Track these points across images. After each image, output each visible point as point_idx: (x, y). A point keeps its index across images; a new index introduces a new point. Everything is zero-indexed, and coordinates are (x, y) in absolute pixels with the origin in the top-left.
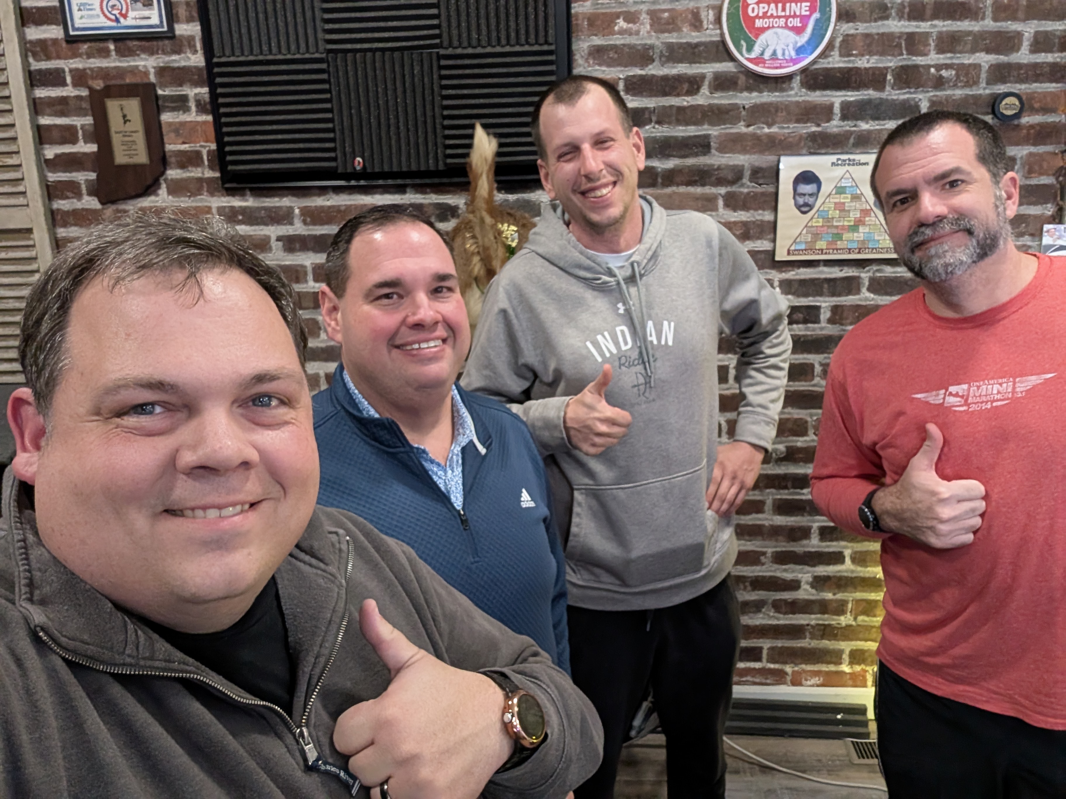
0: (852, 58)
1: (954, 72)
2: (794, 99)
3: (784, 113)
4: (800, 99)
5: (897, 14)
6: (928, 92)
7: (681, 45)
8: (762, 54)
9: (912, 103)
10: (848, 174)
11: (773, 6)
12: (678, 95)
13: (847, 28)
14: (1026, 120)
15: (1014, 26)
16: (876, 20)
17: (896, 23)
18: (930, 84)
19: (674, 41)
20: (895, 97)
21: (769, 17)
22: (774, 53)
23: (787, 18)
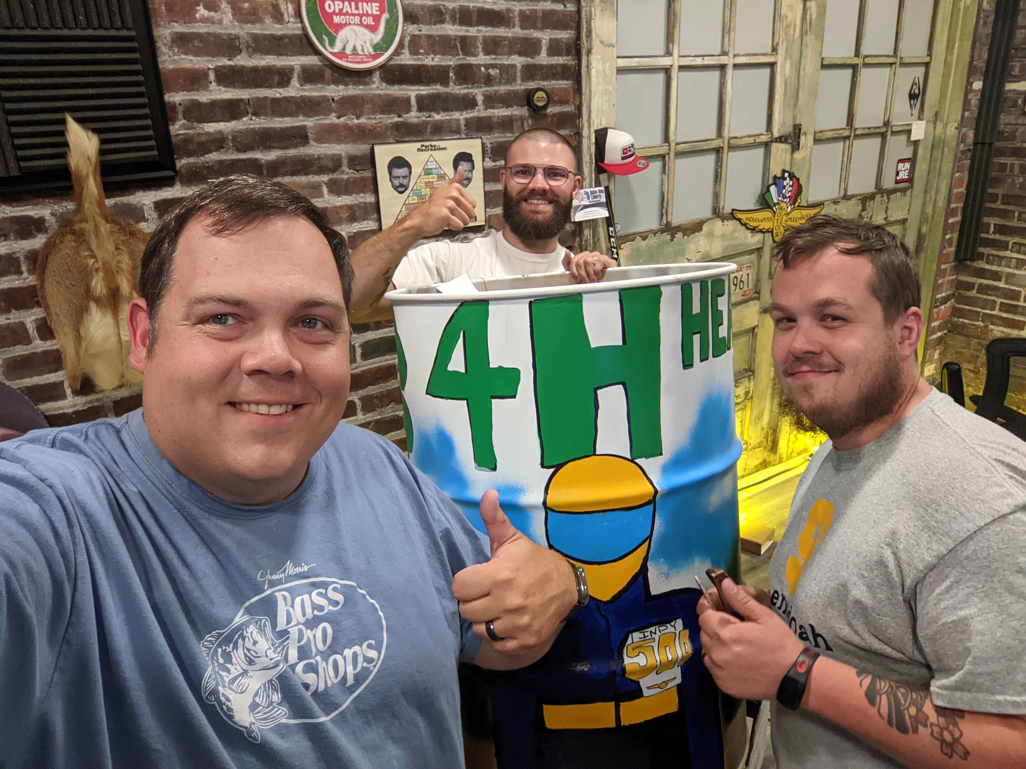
0: (421, 57)
1: (498, 71)
2: (376, 93)
3: (370, 105)
4: (382, 92)
5: (451, 19)
6: (481, 87)
7: (266, 37)
8: (344, 49)
9: (471, 96)
10: (431, 159)
11: (346, 3)
12: (270, 87)
13: (413, 29)
14: (550, 110)
15: (535, 34)
16: (435, 23)
17: (450, 27)
18: (482, 80)
19: (258, 32)
20: (458, 92)
21: (345, 15)
22: (355, 48)
23: (361, 16)
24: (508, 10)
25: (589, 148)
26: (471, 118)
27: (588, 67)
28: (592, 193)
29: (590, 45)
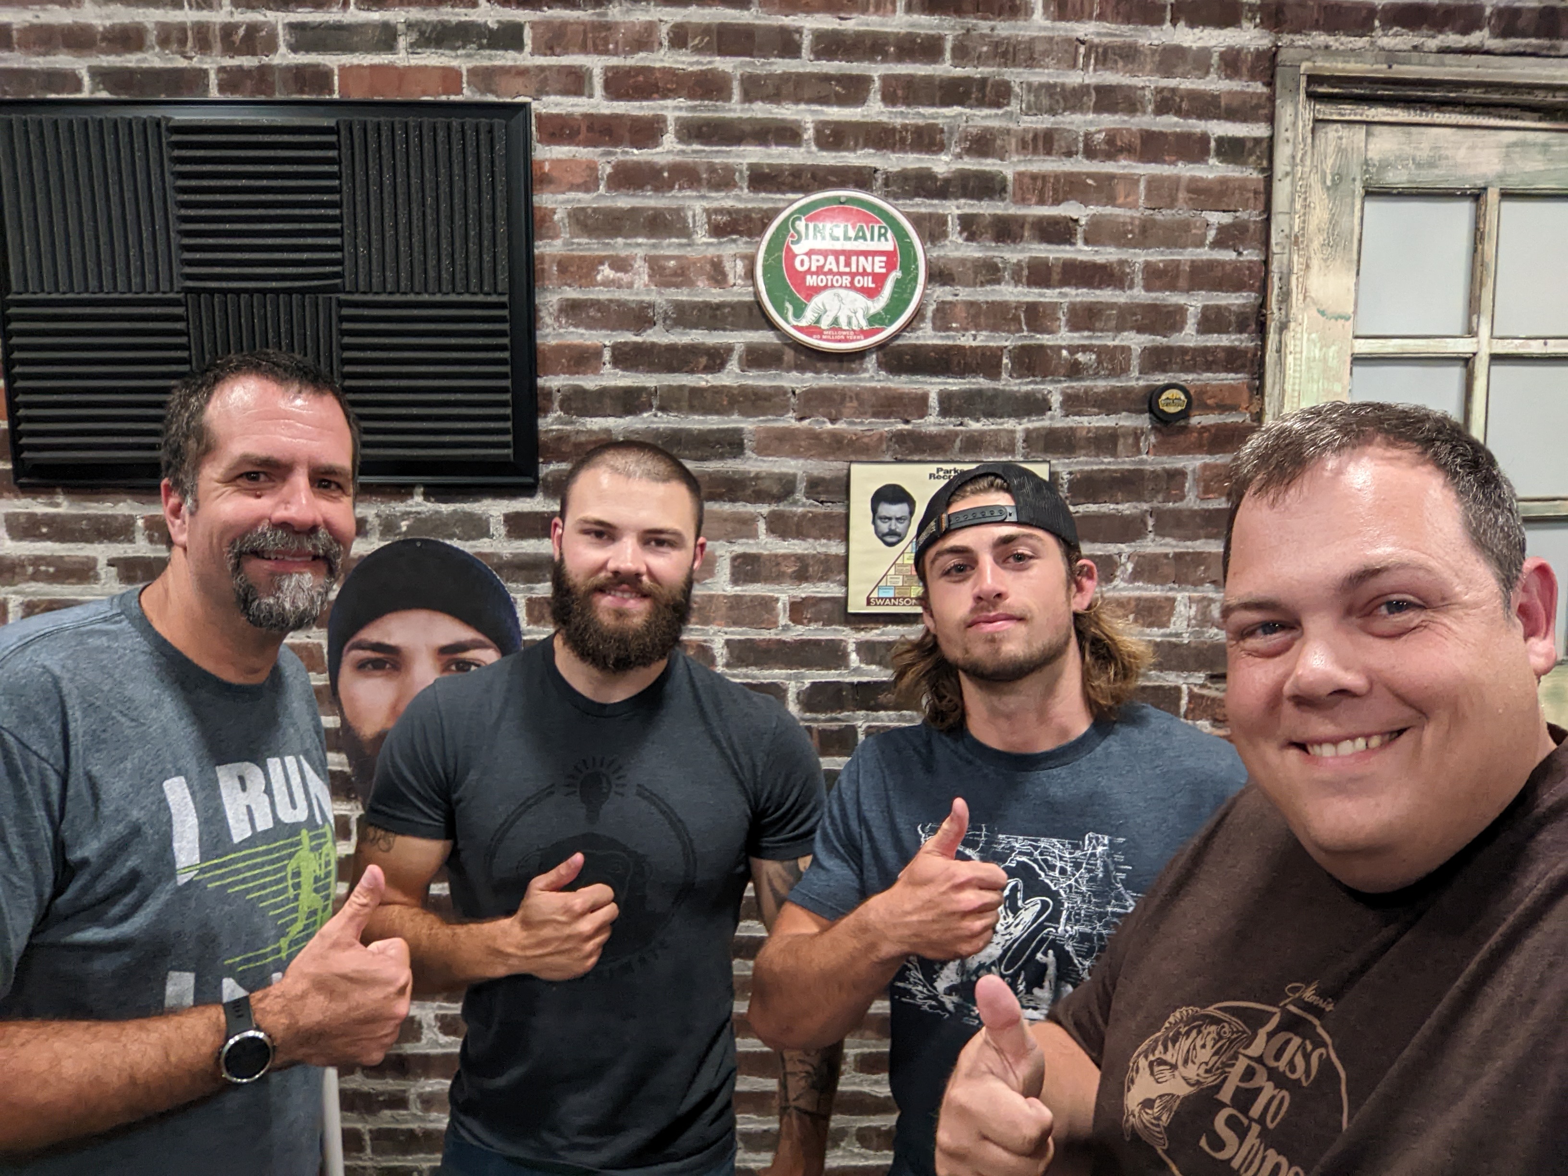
0: (952, 333)
1: (1093, 357)
2: (868, 385)
3: (855, 404)
4: (879, 385)
5: (1012, 278)
6: (1057, 381)
7: (695, 305)
8: (818, 321)
9: (1039, 396)
11: (831, 258)
12: (692, 372)
13: (942, 293)
15: (1172, 298)
16: (983, 284)
17: (1011, 288)
18: (1062, 371)
19: (685, 298)
20: (1016, 388)
21: (825, 274)
22: (836, 320)
23: (853, 275)
24: (1122, 263)
26: (1037, 430)
27: (1279, 351)
29: (1287, 315)
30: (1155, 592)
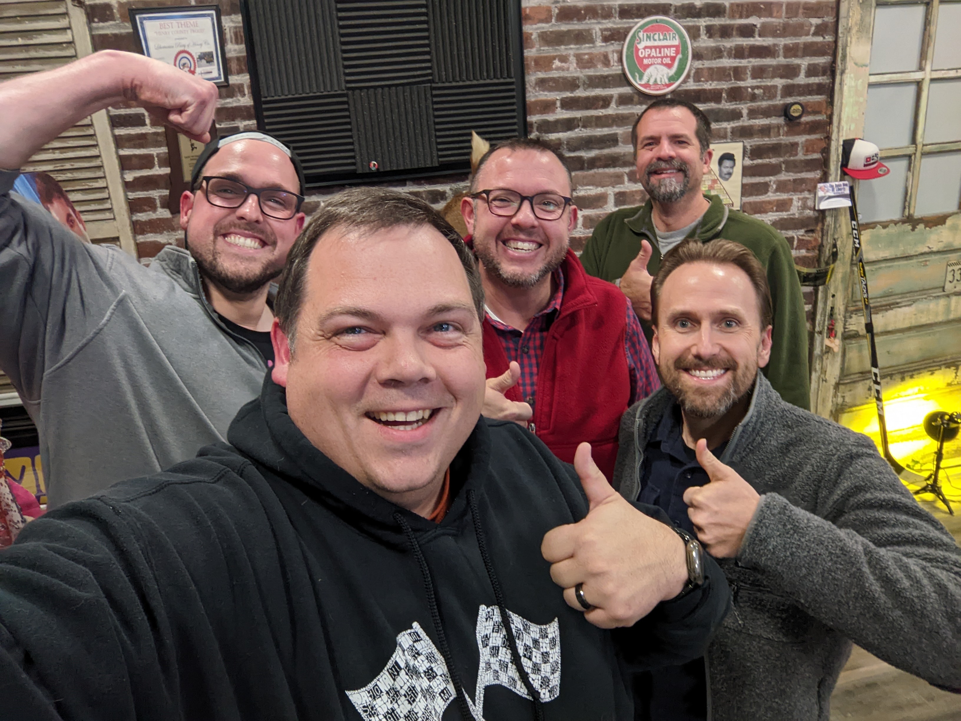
0: (702, 83)
1: (762, 91)
5: (728, 55)
6: (747, 103)
7: (597, 77)
8: (648, 81)
9: (738, 110)
11: (653, 50)
12: (596, 109)
13: (698, 64)
14: (804, 119)
15: (796, 61)
16: (715, 59)
17: (727, 60)
18: (748, 98)
19: (592, 74)
20: (727, 107)
21: (651, 58)
22: (656, 81)
23: (662, 58)
24: (775, 45)
25: (837, 149)
26: (737, 127)
27: (841, 84)
28: (837, 186)
29: (845, 66)
30: (784, 196)
